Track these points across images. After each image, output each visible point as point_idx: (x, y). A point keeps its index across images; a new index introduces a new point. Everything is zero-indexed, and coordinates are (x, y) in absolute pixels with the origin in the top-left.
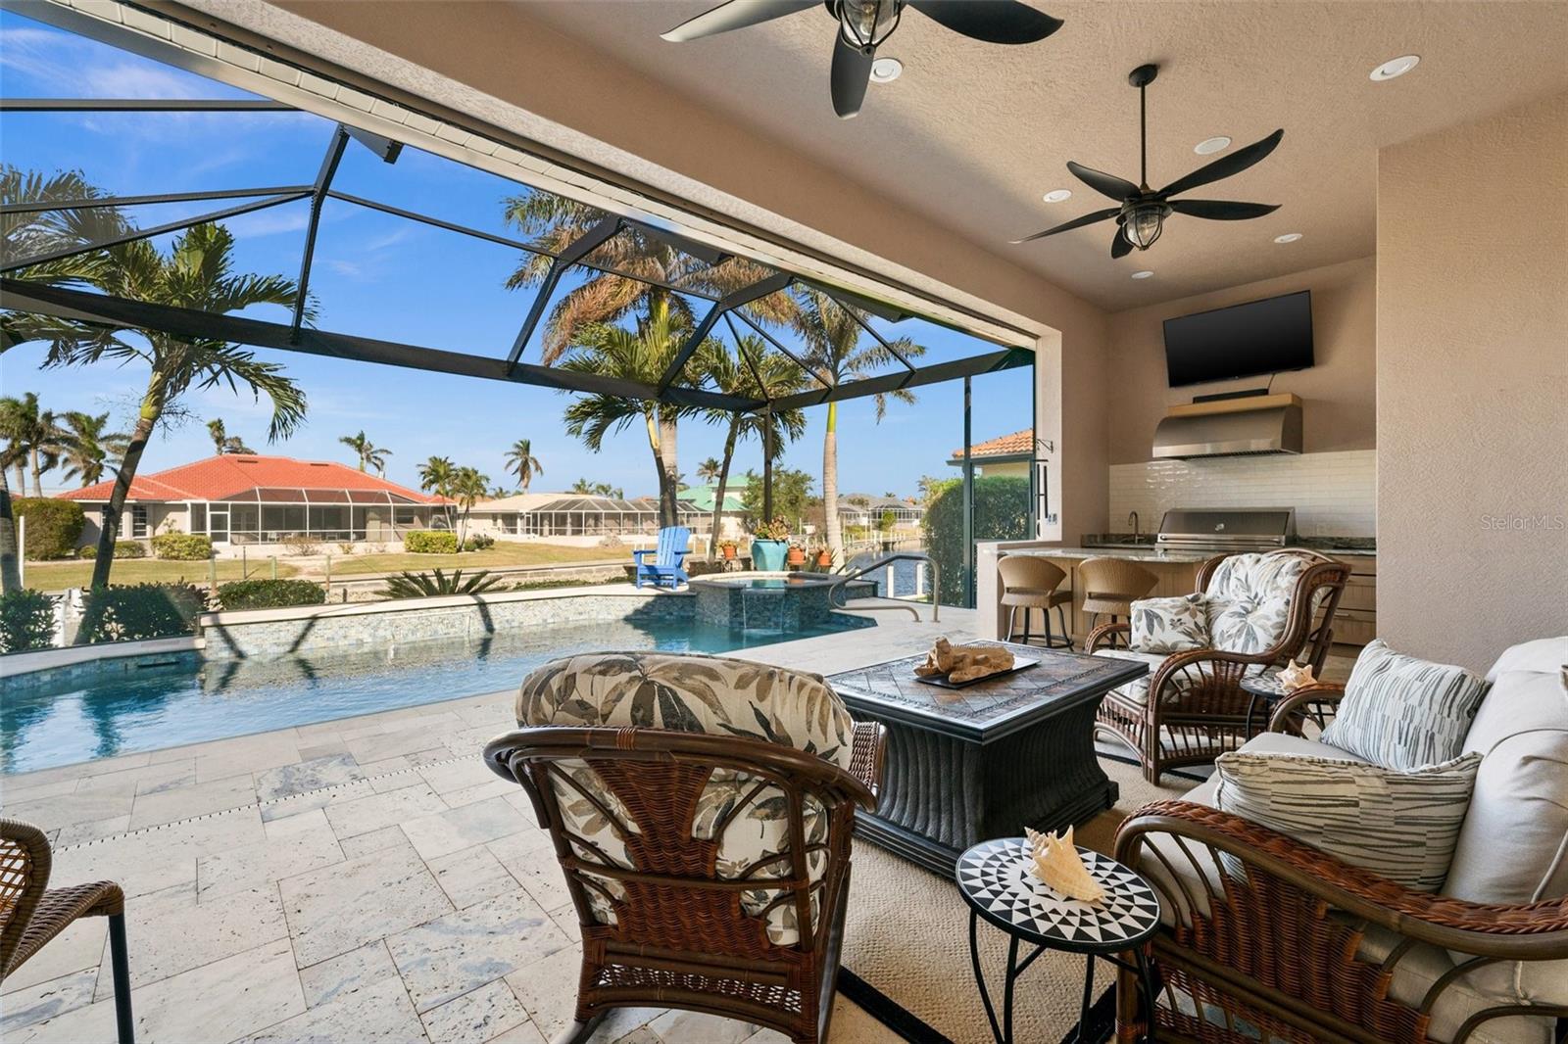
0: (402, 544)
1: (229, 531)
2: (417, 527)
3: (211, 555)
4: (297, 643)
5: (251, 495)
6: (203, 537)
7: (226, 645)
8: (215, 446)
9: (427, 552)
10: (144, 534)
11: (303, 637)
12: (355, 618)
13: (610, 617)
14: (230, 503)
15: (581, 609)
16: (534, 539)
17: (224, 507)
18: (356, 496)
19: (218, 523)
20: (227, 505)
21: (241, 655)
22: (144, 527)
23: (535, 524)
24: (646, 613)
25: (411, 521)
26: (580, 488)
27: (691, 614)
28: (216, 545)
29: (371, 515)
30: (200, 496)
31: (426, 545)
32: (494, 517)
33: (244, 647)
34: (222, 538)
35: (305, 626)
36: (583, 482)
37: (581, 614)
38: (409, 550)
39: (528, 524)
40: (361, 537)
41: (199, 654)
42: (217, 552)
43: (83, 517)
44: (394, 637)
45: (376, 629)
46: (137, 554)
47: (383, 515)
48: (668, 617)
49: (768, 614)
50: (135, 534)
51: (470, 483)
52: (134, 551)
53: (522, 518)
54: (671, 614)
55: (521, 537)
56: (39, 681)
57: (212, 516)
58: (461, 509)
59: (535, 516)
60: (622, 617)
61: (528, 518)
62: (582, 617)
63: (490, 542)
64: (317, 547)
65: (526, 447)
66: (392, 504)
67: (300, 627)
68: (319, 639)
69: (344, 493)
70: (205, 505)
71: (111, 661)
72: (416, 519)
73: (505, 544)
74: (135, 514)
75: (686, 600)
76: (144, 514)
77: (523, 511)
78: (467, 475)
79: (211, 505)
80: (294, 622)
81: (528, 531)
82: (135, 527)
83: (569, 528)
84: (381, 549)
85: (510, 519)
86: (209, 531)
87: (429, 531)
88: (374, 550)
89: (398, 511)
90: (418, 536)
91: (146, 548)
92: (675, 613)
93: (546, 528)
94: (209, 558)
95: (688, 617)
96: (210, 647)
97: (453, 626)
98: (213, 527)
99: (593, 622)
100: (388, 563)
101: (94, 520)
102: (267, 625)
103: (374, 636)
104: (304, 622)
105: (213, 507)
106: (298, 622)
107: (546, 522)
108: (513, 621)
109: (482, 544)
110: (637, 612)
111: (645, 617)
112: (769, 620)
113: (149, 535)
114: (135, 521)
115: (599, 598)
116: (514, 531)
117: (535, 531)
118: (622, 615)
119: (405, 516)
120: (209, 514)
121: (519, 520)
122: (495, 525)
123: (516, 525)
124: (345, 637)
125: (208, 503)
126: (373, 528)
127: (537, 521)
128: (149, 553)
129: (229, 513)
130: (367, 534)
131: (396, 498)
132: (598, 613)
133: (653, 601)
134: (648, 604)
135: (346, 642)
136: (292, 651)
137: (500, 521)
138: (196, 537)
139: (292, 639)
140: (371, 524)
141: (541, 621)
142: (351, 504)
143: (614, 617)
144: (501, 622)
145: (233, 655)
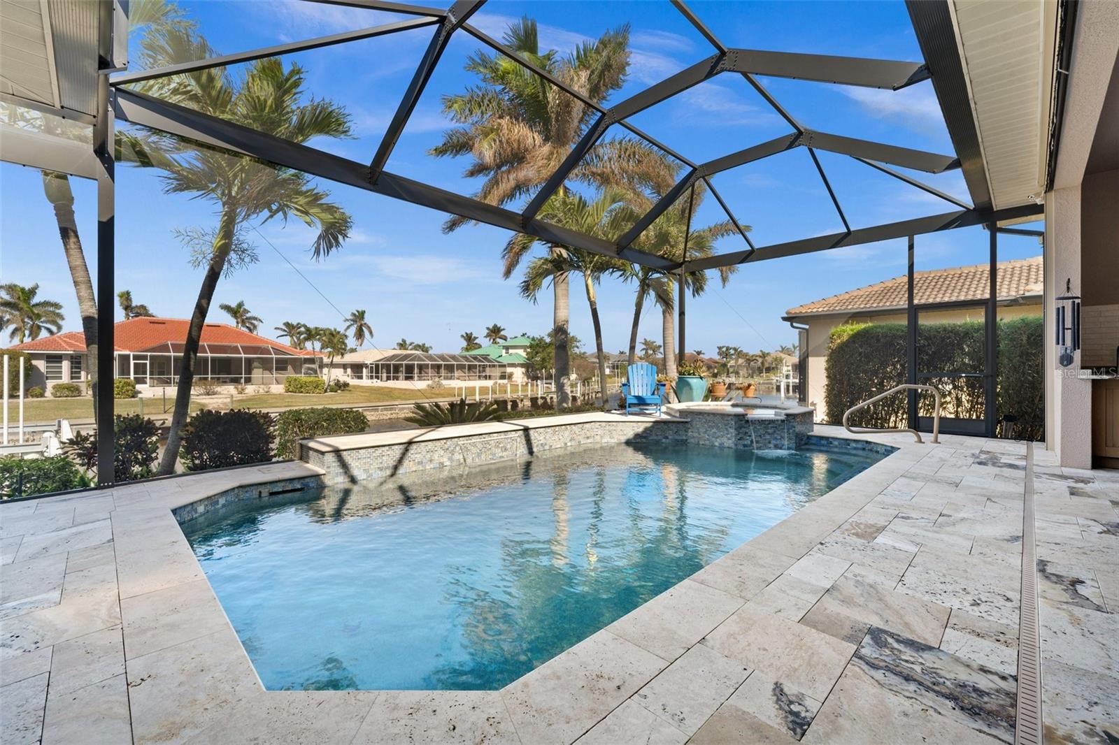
0: (282, 386)
1: (148, 376)
2: (290, 373)
3: (135, 394)
4: (396, 468)
5: (165, 348)
6: (128, 381)
7: (341, 471)
8: (124, 311)
9: (302, 392)
10: (79, 378)
11: (400, 461)
12: (438, 443)
13: (613, 441)
14: (149, 354)
15: (588, 434)
16: (376, 383)
17: (145, 358)
18: (247, 350)
19: (140, 369)
20: (147, 356)
21: (353, 480)
22: (79, 373)
23: (377, 372)
24: (645, 437)
25: (285, 369)
26: (403, 345)
27: (684, 438)
28: (138, 387)
29: (256, 364)
30: (124, 348)
31: (301, 387)
32: (344, 366)
33: (357, 472)
34: (142, 381)
35: (401, 451)
36: (404, 341)
37: (588, 438)
38: (288, 391)
39: (372, 372)
40: (248, 381)
41: (320, 479)
42: (140, 392)
43: (31, 364)
44: (465, 461)
45: (452, 453)
46: (74, 394)
47: (266, 365)
48: (664, 440)
49: (768, 437)
50: (72, 378)
51: (336, 340)
52: (72, 391)
53: (367, 367)
54: (667, 438)
55: (366, 382)
56: (196, 513)
57: (135, 363)
58: (326, 360)
59: (377, 366)
60: (623, 441)
61: (372, 367)
62: (589, 441)
63: (346, 385)
64: (218, 389)
65: (361, 315)
66: (274, 356)
67: (397, 451)
68: (411, 463)
69: (237, 347)
70: (129, 356)
71: (248, 489)
72: (289, 367)
73: (356, 387)
74: (72, 363)
75: (681, 426)
76: (80, 363)
77: (368, 362)
78: (332, 334)
79: (134, 356)
80: (393, 447)
81: (372, 377)
82: (72, 373)
83: (402, 375)
84: (266, 390)
85: (357, 368)
86: (132, 376)
87: (302, 377)
88: (261, 391)
89: (278, 361)
90: (295, 380)
91: (82, 389)
92: (670, 437)
93: (385, 375)
94: (133, 397)
95: (682, 440)
96: (329, 472)
97: (506, 450)
98: (135, 373)
99: (598, 446)
100: (274, 400)
101: (39, 367)
102: (373, 450)
103: (450, 459)
104: (401, 446)
105: (136, 358)
106: (396, 447)
107: (384, 371)
108: (546, 444)
109: (341, 386)
110: (637, 436)
111: (644, 440)
112: (770, 443)
113: (83, 379)
114: (72, 368)
115: (603, 424)
116: (361, 378)
117: (377, 377)
118: (623, 439)
119: (282, 365)
120: (132, 362)
121: (364, 370)
122: (345, 372)
123: (362, 373)
124: (431, 461)
125: (132, 354)
126: (257, 374)
127: (377, 370)
128: (84, 393)
129: (148, 362)
130: (252, 379)
131: (277, 351)
132: (602, 437)
133: (652, 427)
134: (646, 429)
135: (432, 466)
136: (392, 475)
137: (349, 370)
138: (123, 381)
139: (392, 463)
140: (255, 371)
141: (563, 445)
142: (243, 355)
143: (616, 441)
144: (537, 446)
145: (347, 480)
